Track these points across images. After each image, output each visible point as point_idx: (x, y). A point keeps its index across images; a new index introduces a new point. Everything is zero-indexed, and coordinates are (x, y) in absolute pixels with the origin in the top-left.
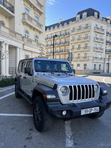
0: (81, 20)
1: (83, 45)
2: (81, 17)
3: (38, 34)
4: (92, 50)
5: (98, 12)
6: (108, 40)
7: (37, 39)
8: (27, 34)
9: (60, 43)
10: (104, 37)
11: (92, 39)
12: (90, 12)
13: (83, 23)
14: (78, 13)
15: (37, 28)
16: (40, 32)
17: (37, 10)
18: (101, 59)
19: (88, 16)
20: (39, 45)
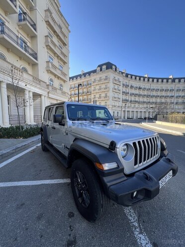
0: (101, 72)
1: (103, 95)
2: (101, 70)
3: (62, 83)
4: (111, 99)
5: (115, 66)
6: (124, 90)
7: (61, 87)
8: (52, 83)
9: (83, 93)
10: (121, 88)
11: (111, 89)
12: (109, 66)
13: (103, 75)
14: (99, 66)
15: (61, 76)
16: (64, 81)
17: (61, 59)
18: (119, 107)
19: (107, 68)
20: (64, 93)
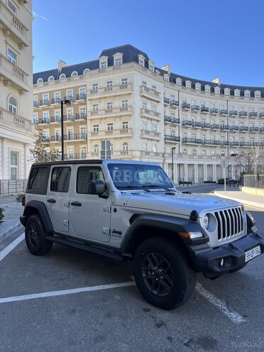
0: (111, 68)
1: (118, 125)
2: (111, 63)
3: (15, 94)
4: (137, 135)
5: (145, 55)
6: (168, 115)
7: (13, 106)
10: (160, 108)
11: (137, 112)
12: (130, 55)
13: (115, 76)
14: (104, 53)
15: (14, 79)
16: (21, 91)
17: (13, 36)
18: (157, 154)
19: (125, 60)
20: (21, 121)
